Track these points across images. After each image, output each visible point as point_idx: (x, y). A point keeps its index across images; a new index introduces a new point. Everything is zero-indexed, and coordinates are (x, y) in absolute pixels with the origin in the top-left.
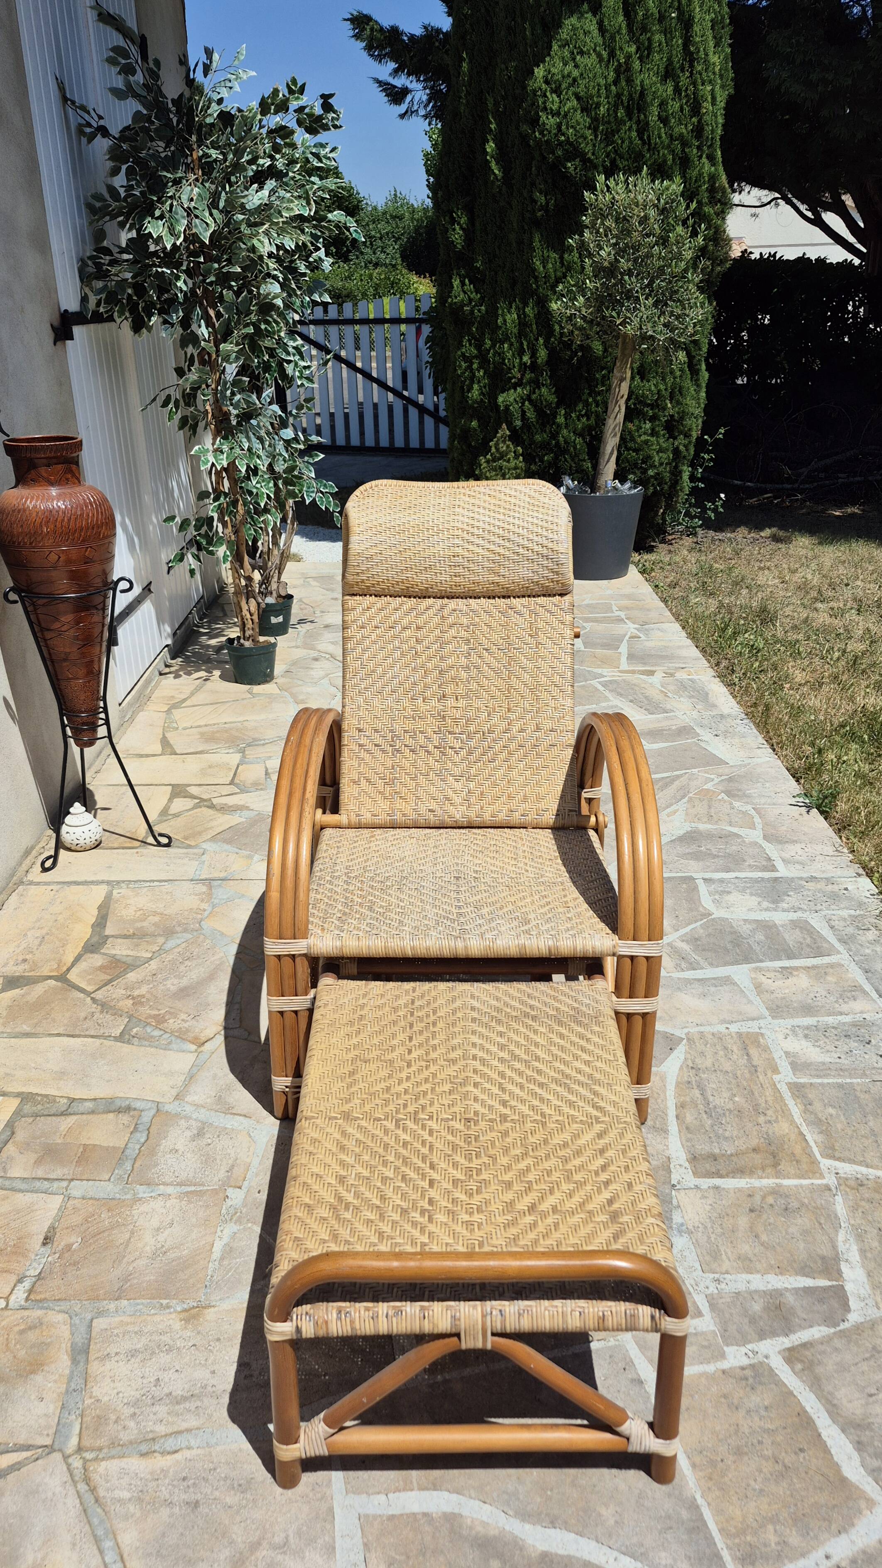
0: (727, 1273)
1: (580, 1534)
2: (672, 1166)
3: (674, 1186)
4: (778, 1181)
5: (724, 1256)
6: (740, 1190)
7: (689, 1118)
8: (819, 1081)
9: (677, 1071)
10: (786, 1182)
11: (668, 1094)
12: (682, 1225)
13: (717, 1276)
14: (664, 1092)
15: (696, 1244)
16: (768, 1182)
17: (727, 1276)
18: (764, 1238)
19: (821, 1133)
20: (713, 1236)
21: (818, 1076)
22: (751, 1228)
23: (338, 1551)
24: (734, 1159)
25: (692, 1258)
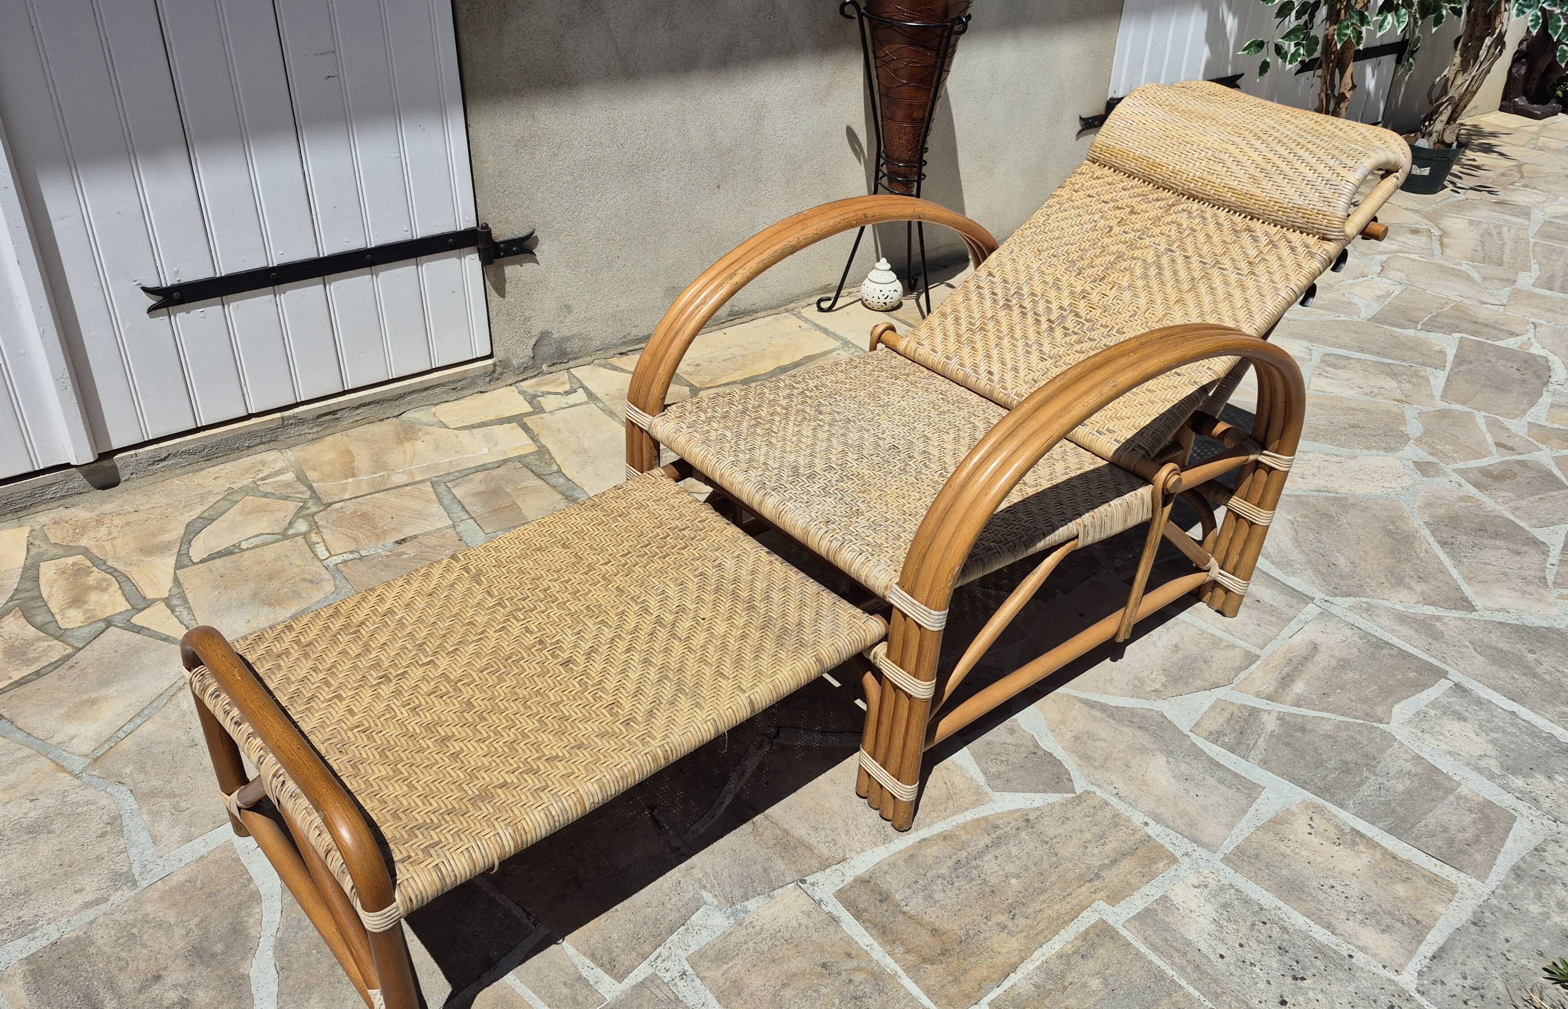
0: (702, 979)
1: (280, 994)
2: (834, 867)
3: (804, 881)
4: (901, 972)
5: (726, 967)
6: (850, 941)
7: (932, 852)
8: (1143, 949)
9: (1006, 809)
10: (908, 983)
11: (955, 817)
12: (746, 912)
13: (690, 971)
14: (955, 813)
15: (725, 936)
16: (890, 964)
17: (698, 981)
18: (788, 993)
19: (1037, 986)
20: (751, 945)
21: (1154, 948)
22: (795, 975)
23: (189, 844)
24: (900, 917)
25: (702, 940)
